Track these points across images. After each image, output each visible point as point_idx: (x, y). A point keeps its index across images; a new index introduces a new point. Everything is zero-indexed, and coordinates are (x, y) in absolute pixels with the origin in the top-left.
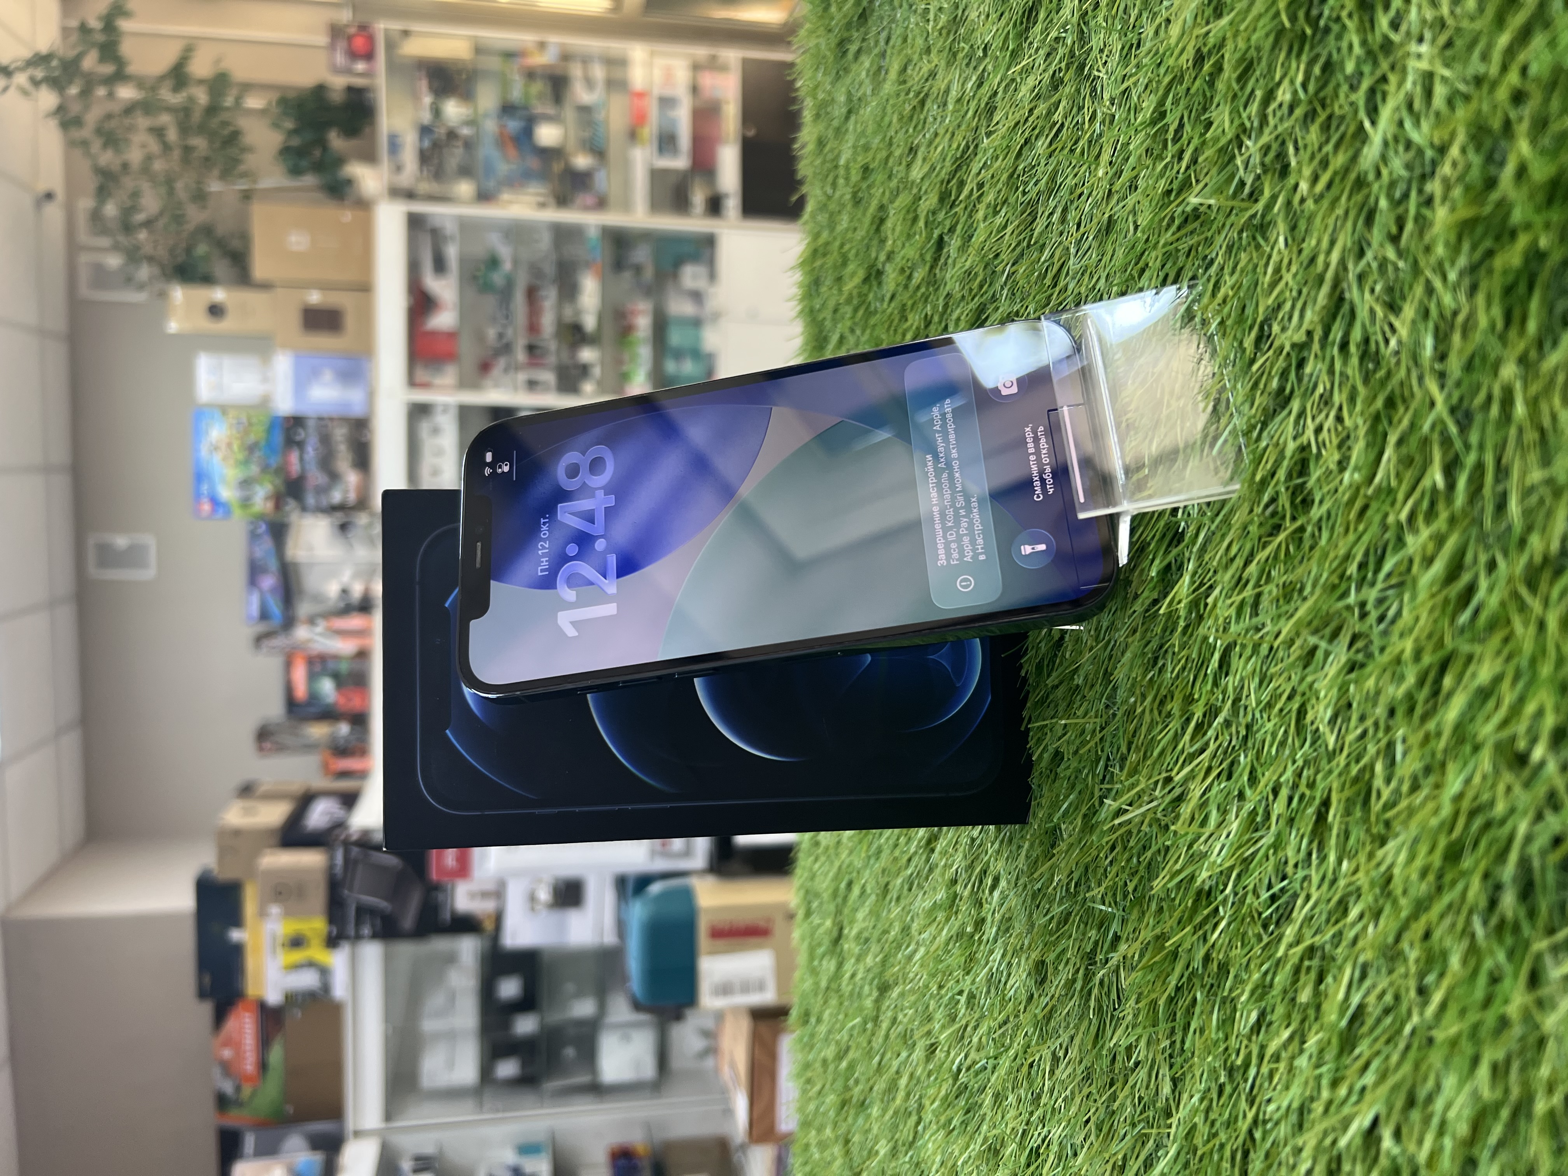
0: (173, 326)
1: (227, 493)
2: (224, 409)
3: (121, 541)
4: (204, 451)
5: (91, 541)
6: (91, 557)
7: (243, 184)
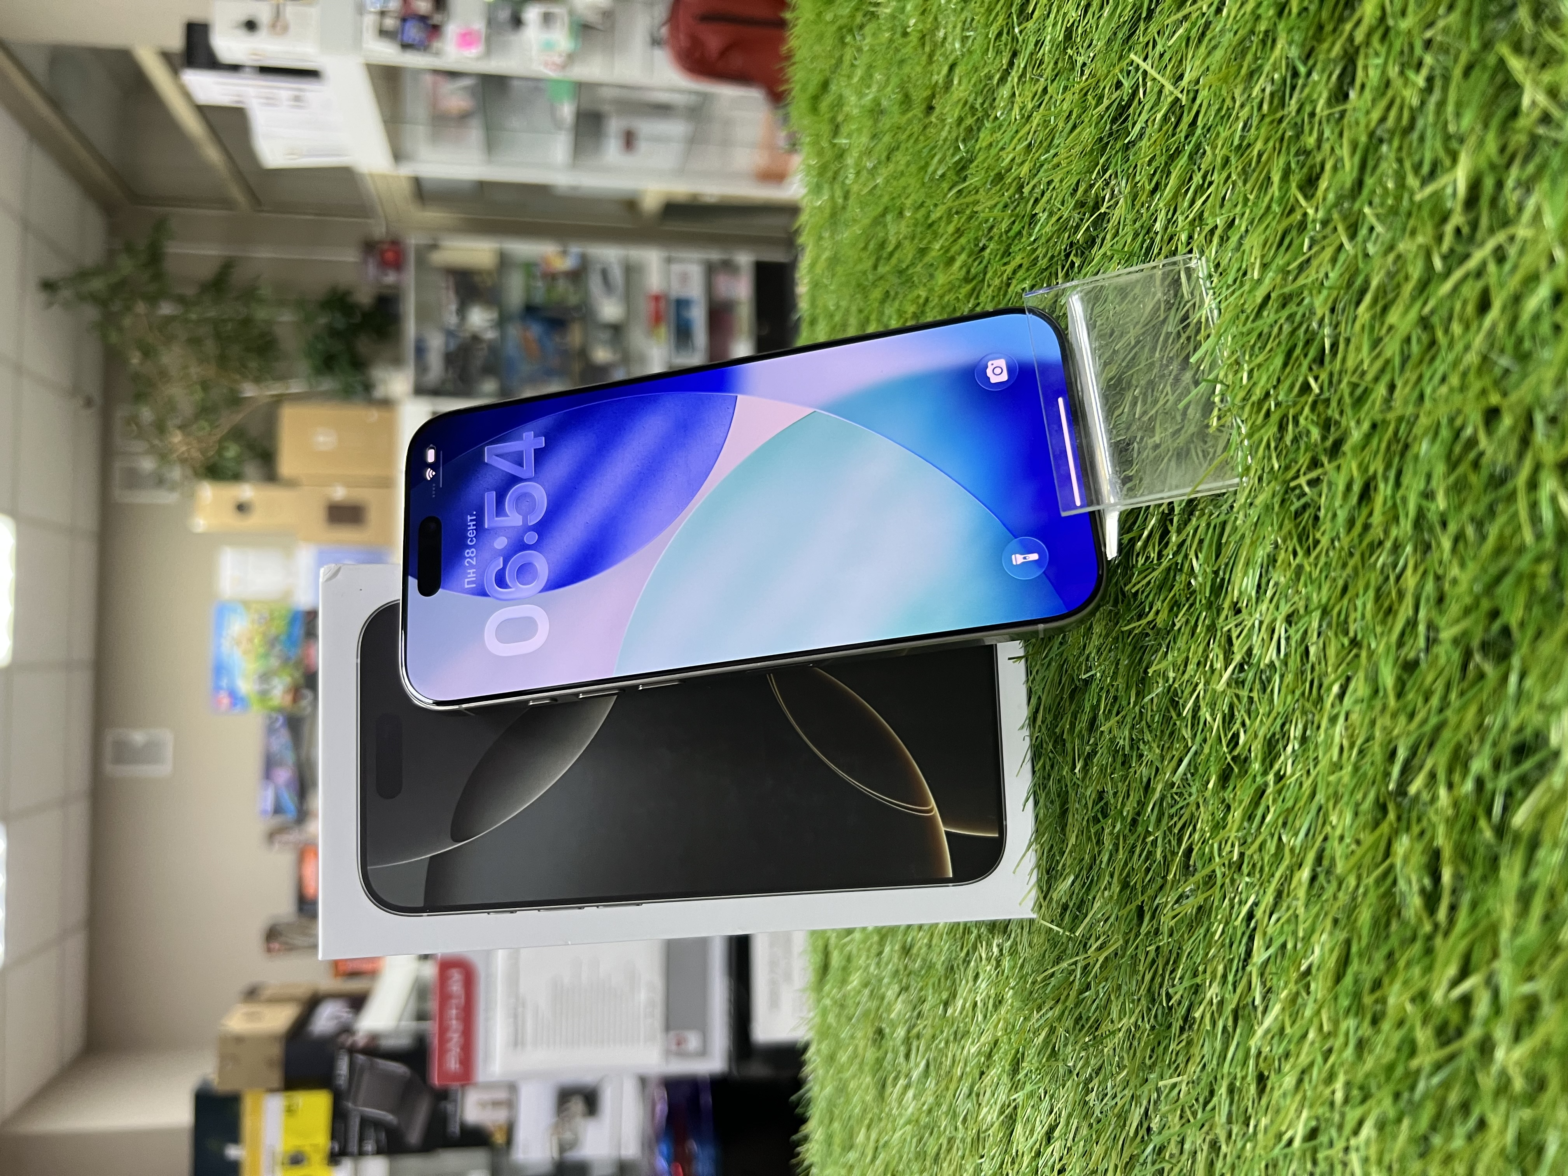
0: (201, 523)
1: (246, 686)
2: (246, 604)
3: (138, 737)
4: (226, 645)
5: (110, 737)
6: (108, 751)
7: (275, 389)
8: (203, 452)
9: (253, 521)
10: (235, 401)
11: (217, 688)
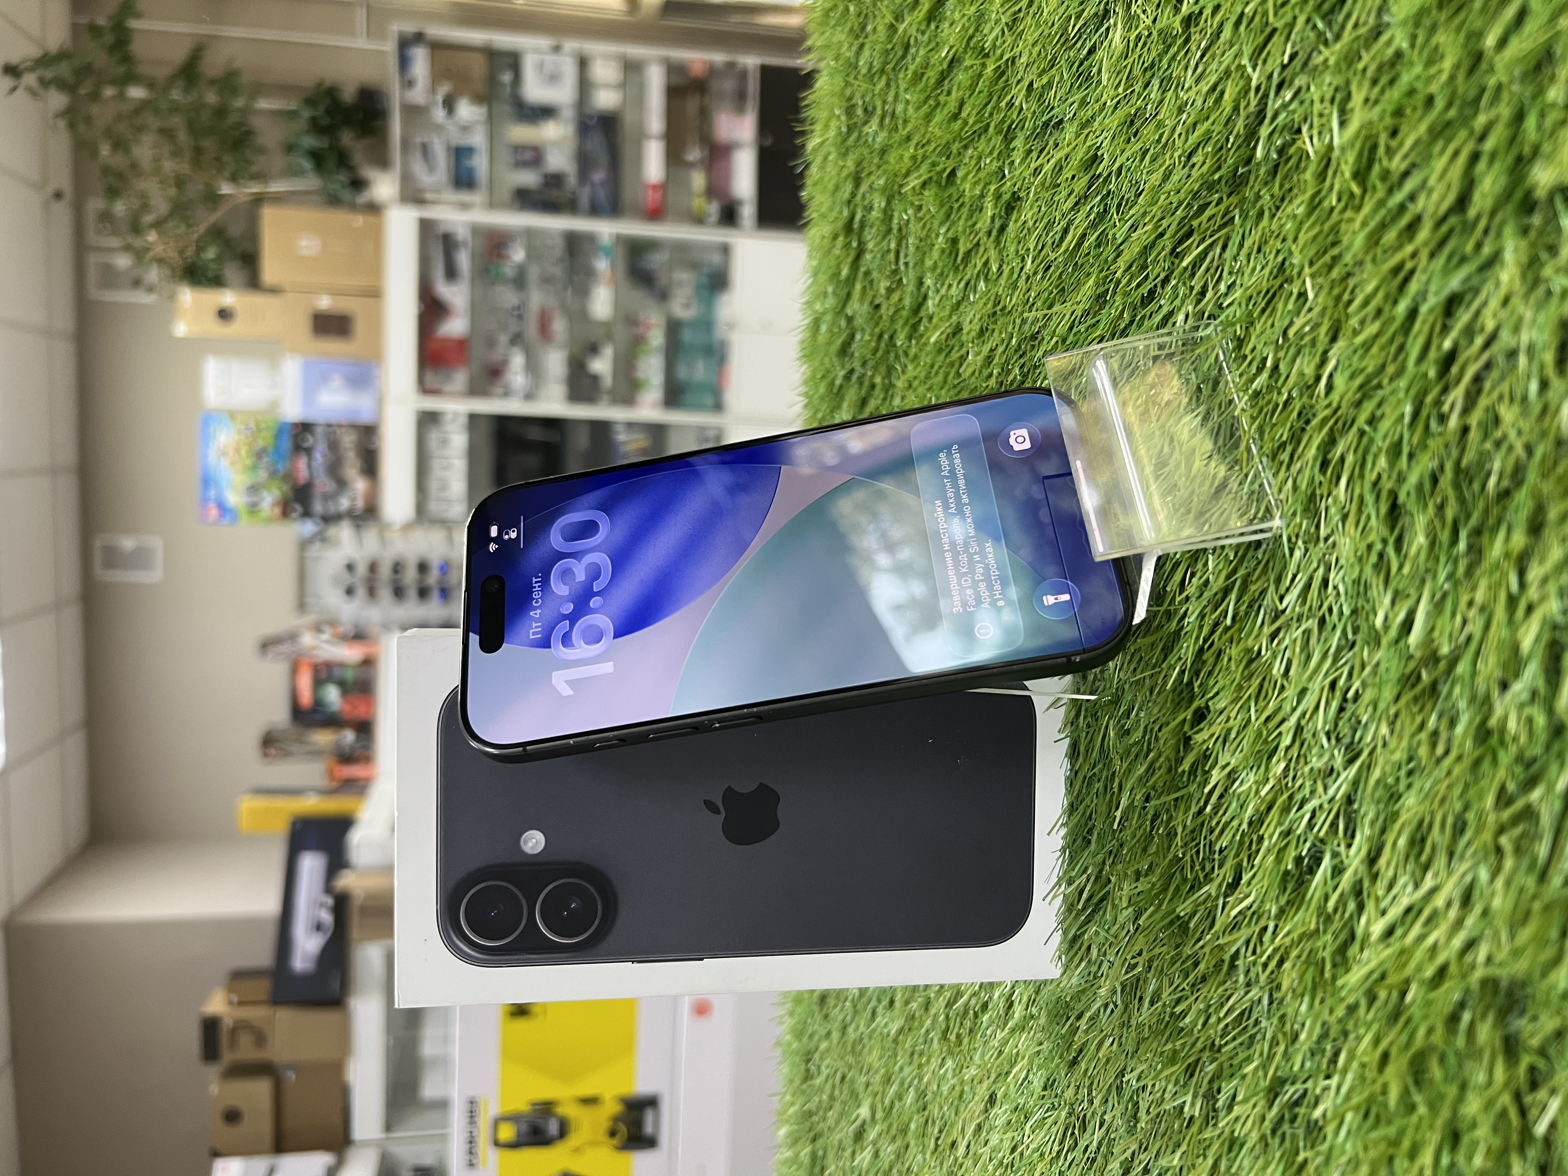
0: (181, 329)
1: (234, 498)
2: (232, 415)
3: (128, 543)
4: (212, 456)
5: (98, 543)
6: (98, 558)
7: (255, 188)
8: (181, 252)
9: (235, 329)
10: (213, 199)
11: (205, 500)
